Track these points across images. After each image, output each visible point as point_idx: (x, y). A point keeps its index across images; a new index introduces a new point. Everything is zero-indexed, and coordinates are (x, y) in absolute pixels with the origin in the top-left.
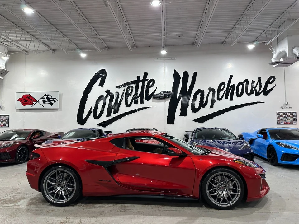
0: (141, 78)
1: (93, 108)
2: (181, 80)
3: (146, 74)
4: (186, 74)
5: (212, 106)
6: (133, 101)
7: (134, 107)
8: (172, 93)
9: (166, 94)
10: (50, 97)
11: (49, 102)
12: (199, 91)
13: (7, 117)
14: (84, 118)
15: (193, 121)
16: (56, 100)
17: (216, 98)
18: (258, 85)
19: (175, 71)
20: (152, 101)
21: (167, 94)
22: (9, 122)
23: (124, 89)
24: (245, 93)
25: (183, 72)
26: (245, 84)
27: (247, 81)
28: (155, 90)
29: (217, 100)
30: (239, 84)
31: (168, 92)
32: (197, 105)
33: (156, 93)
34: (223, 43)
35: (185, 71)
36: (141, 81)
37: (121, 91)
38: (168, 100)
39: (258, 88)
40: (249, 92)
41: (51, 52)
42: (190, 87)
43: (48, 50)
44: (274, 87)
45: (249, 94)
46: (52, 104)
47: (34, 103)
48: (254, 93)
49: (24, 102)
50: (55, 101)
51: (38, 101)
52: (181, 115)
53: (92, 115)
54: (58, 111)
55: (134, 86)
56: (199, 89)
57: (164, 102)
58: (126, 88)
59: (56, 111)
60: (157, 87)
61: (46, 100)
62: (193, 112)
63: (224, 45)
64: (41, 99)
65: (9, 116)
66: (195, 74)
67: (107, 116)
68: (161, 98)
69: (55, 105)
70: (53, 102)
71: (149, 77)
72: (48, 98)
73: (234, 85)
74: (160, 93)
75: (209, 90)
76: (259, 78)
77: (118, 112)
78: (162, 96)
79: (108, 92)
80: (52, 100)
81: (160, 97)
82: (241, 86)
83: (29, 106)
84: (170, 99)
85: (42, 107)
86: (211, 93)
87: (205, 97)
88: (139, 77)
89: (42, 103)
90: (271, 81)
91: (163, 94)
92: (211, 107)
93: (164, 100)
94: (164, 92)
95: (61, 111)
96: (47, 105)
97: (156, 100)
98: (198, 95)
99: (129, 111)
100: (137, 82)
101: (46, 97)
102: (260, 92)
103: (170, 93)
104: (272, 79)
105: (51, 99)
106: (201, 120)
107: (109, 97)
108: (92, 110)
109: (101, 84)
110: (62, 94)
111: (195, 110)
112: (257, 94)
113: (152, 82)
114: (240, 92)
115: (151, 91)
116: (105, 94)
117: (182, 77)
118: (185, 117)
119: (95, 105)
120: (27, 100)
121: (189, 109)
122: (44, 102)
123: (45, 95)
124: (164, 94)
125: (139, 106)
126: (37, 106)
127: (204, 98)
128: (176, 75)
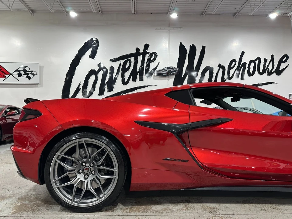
0: (141, 51)
1: (82, 85)
2: (187, 55)
3: (146, 46)
4: (193, 48)
6: (131, 78)
7: (132, 84)
8: (177, 69)
9: (170, 70)
10: (27, 69)
11: (26, 76)
12: (207, 68)
14: (71, 96)
16: (35, 73)
17: (226, 77)
18: (271, 64)
19: (181, 44)
20: (154, 79)
21: (172, 70)
23: (120, 64)
24: (256, 72)
25: (190, 45)
26: (257, 62)
27: (259, 59)
28: (157, 66)
29: (227, 79)
30: (251, 62)
31: (172, 68)
33: (158, 69)
34: (234, 15)
35: (193, 45)
36: (140, 54)
37: (116, 65)
38: (172, 78)
39: (270, 68)
40: (261, 71)
41: (29, 13)
42: (198, 63)
43: (25, 11)
44: (287, 67)
45: (261, 74)
46: (30, 78)
47: (7, 76)
48: (267, 72)
50: (34, 75)
51: (11, 74)
53: (80, 93)
54: (37, 87)
55: (132, 59)
56: (208, 66)
57: (167, 80)
58: (122, 62)
59: (35, 87)
61: (22, 73)
63: (235, 17)
64: (15, 71)
66: (204, 48)
67: (99, 95)
68: (164, 75)
69: (34, 80)
70: (31, 76)
71: (150, 50)
72: (25, 71)
73: (245, 63)
74: (163, 69)
75: (218, 68)
76: (272, 56)
77: (112, 90)
78: (165, 72)
79: (100, 65)
80: (30, 73)
81: (162, 74)
82: (252, 64)
84: (174, 76)
85: (18, 82)
86: (221, 70)
87: (214, 75)
88: (138, 49)
89: (17, 76)
90: (284, 60)
91: (166, 71)
93: (167, 78)
94: (169, 68)
95: (42, 87)
96: (24, 80)
97: (158, 78)
98: (206, 73)
99: (126, 90)
100: (136, 55)
101: (22, 69)
102: (272, 71)
103: (175, 70)
104: (286, 58)
105: (29, 71)
108: (81, 87)
109: (93, 56)
110: (43, 66)
112: (270, 74)
113: (154, 56)
114: (251, 71)
115: (152, 66)
116: (96, 68)
117: (188, 51)
119: (84, 81)
122: (20, 75)
124: (168, 70)
125: (138, 84)
128: (182, 48)
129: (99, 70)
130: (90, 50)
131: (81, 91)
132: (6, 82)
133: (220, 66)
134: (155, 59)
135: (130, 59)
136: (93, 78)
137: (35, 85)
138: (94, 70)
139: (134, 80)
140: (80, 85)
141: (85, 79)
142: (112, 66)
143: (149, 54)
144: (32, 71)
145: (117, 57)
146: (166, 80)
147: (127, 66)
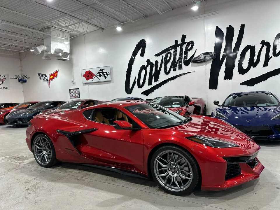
0: (179, 42)
1: (137, 78)
2: (225, 37)
3: (184, 37)
4: (230, 30)
5: (266, 64)
6: (172, 68)
7: (173, 74)
8: (214, 54)
10: (104, 71)
11: (104, 76)
12: (248, 47)
13: (78, 90)
14: (130, 87)
15: (241, 84)
16: (108, 74)
17: (271, 54)
19: (217, 27)
20: (192, 66)
21: (208, 55)
22: (79, 94)
23: (163, 57)
25: (227, 27)
28: (195, 53)
29: (273, 57)
31: (208, 53)
32: (245, 65)
33: (195, 56)
35: (230, 26)
36: (179, 45)
37: (159, 59)
38: (210, 63)
41: (101, 30)
42: (236, 44)
43: (98, 30)
46: (106, 77)
47: (94, 77)
49: (87, 77)
50: (107, 75)
51: (96, 76)
52: (225, 79)
53: (136, 85)
54: (111, 83)
55: (172, 51)
56: (248, 45)
58: (164, 55)
59: (110, 83)
60: (196, 50)
61: (101, 74)
62: (240, 73)
64: (98, 73)
65: (79, 89)
66: (243, 27)
67: (149, 85)
68: (200, 61)
70: (106, 75)
71: (187, 40)
72: (103, 73)
74: (199, 56)
75: (261, 45)
77: (158, 80)
78: (202, 58)
79: (148, 61)
80: (105, 74)
81: (199, 60)
83: (90, 81)
84: (212, 61)
85: (100, 81)
86: (265, 47)
87: (257, 53)
88: (176, 41)
89: (99, 77)
92: (264, 66)
93: (204, 63)
94: (205, 54)
95: (113, 82)
97: (196, 64)
98: (246, 53)
100: (175, 47)
101: (101, 72)
103: (211, 54)
105: (105, 73)
106: (251, 83)
107: (149, 67)
108: (136, 80)
109: (142, 55)
110: (113, 68)
111: (242, 71)
113: (191, 45)
115: (190, 54)
116: (145, 64)
117: (225, 33)
118: (230, 80)
119: (138, 75)
120: (89, 75)
121: (236, 70)
122: (100, 76)
123: (101, 70)
124: (204, 56)
125: (178, 72)
126: (96, 79)
127: (255, 55)
129: (147, 65)
130: (141, 50)
131: (136, 83)
132: (94, 81)
133: (263, 43)
134: (192, 47)
135: (170, 51)
136: (143, 72)
137: (109, 82)
138: (144, 66)
139: (175, 70)
140: (135, 78)
141: (138, 74)
142: (156, 60)
143: (187, 43)
144: (106, 72)
145: (160, 52)
146: (203, 65)
147: (168, 58)
